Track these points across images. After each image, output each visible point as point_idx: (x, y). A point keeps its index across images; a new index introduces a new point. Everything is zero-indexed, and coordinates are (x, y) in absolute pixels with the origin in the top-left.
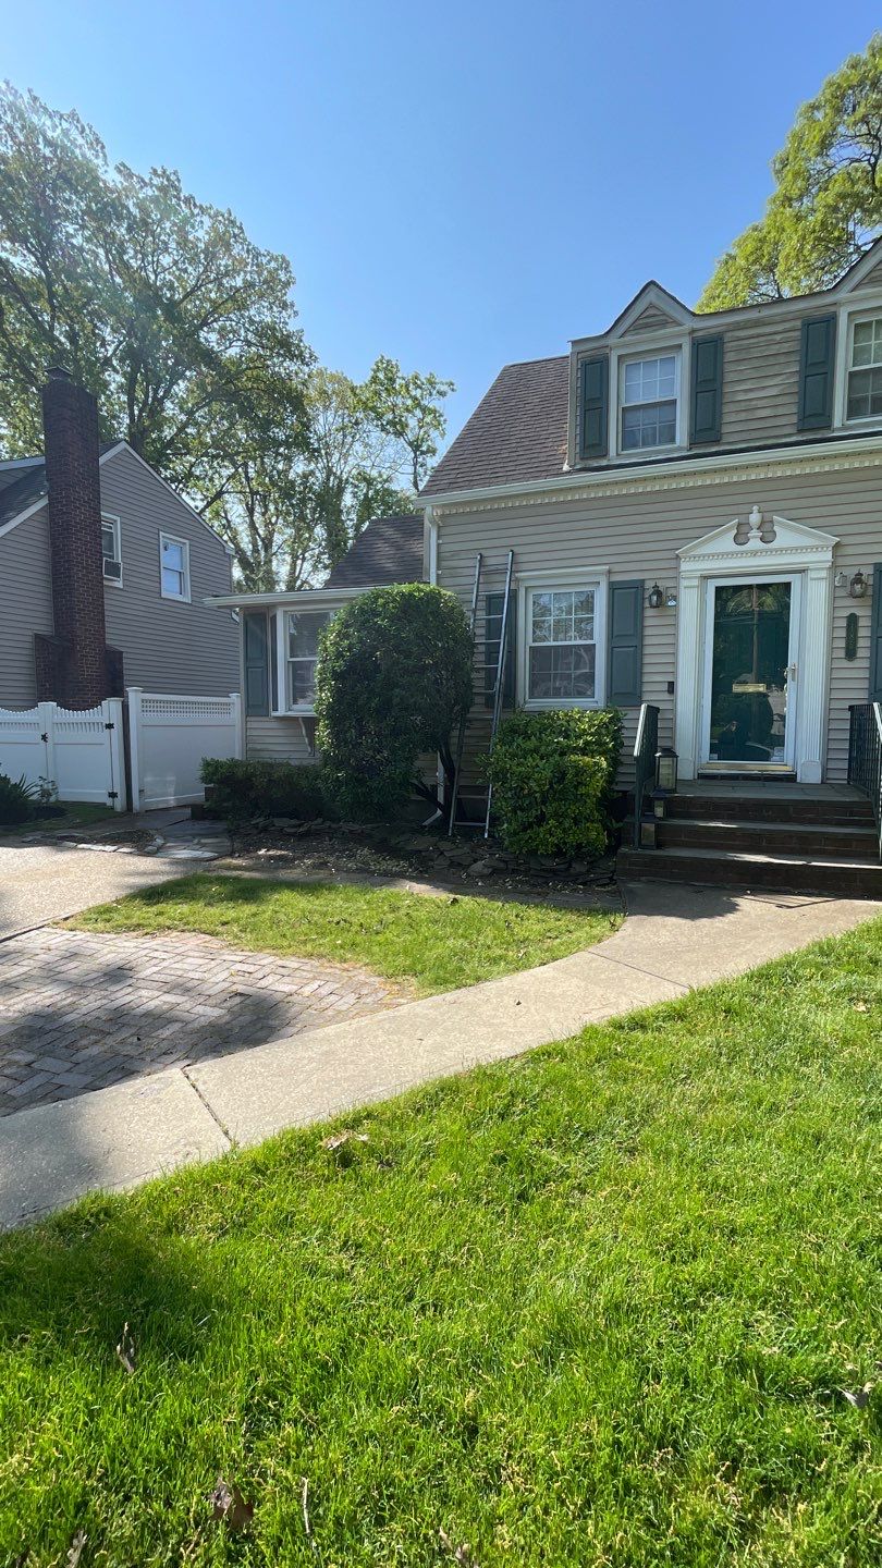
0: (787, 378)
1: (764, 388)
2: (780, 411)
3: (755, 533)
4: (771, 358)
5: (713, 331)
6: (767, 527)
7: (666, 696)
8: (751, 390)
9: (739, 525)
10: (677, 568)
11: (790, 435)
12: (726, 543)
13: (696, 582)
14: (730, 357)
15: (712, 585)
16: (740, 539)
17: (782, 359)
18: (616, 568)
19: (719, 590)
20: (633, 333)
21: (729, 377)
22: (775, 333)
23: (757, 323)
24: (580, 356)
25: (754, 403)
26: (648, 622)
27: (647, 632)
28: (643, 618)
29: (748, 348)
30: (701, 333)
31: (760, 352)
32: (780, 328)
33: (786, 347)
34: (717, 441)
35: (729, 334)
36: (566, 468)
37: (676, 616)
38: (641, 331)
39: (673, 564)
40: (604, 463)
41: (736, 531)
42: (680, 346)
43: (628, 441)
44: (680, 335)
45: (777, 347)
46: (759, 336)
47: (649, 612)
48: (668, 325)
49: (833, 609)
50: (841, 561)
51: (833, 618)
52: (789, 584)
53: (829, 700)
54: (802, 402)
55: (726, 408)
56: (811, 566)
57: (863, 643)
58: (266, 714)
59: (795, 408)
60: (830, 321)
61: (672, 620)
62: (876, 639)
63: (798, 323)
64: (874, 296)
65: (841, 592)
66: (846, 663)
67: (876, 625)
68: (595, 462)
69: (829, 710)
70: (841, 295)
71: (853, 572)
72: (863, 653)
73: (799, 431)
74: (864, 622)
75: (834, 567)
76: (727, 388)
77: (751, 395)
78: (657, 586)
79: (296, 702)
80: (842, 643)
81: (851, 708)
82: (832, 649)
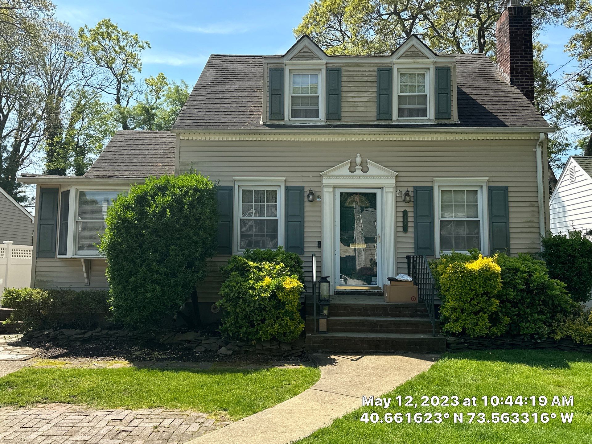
0: (372, 94)
1: (361, 97)
2: (369, 109)
3: (358, 167)
4: (364, 83)
5: (337, 65)
6: (364, 164)
7: (317, 249)
8: (355, 97)
9: (351, 162)
10: (321, 182)
11: (374, 121)
12: (345, 170)
13: (331, 190)
14: (344, 79)
15: (339, 191)
16: (352, 169)
17: (369, 84)
18: (289, 179)
19: (341, 194)
20: (297, 59)
21: (344, 89)
22: (366, 71)
23: (357, 65)
24: (269, 65)
25: (356, 103)
26: (306, 209)
27: (306, 214)
28: (304, 207)
29: (353, 76)
30: (331, 65)
31: (358, 79)
32: (367, 69)
33: (370, 79)
34: (339, 120)
35: (344, 68)
36: (261, 123)
37: (321, 206)
38: (300, 59)
39: (319, 179)
40: (282, 123)
41: (349, 165)
42: (321, 70)
43: (295, 114)
44: (321, 65)
45: (366, 78)
46: (358, 71)
47: (307, 204)
48: (314, 58)
49: (396, 207)
50: (399, 184)
51: (397, 212)
52: (375, 194)
53: (397, 253)
54: (379, 106)
55: (343, 104)
56: (386, 185)
57: (411, 225)
58: (54, 257)
59: (375, 109)
60: (389, 71)
61: (318, 209)
62: (416, 223)
63: (376, 69)
64: (407, 63)
65: (399, 199)
66: (403, 235)
67: (416, 216)
68: (277, 123)
69: (397, 258)
70: (394, 59)
71: (404, 190)
72: (411, 230)
73: (378, 120)
74: (411, 215)
75: (396, 187)
76: (344, 94)
77: (355, 99)
78: (311, 190)
79: (80, 249)
80: (401, 225)
81: (408, 257)
82: (396, 227)
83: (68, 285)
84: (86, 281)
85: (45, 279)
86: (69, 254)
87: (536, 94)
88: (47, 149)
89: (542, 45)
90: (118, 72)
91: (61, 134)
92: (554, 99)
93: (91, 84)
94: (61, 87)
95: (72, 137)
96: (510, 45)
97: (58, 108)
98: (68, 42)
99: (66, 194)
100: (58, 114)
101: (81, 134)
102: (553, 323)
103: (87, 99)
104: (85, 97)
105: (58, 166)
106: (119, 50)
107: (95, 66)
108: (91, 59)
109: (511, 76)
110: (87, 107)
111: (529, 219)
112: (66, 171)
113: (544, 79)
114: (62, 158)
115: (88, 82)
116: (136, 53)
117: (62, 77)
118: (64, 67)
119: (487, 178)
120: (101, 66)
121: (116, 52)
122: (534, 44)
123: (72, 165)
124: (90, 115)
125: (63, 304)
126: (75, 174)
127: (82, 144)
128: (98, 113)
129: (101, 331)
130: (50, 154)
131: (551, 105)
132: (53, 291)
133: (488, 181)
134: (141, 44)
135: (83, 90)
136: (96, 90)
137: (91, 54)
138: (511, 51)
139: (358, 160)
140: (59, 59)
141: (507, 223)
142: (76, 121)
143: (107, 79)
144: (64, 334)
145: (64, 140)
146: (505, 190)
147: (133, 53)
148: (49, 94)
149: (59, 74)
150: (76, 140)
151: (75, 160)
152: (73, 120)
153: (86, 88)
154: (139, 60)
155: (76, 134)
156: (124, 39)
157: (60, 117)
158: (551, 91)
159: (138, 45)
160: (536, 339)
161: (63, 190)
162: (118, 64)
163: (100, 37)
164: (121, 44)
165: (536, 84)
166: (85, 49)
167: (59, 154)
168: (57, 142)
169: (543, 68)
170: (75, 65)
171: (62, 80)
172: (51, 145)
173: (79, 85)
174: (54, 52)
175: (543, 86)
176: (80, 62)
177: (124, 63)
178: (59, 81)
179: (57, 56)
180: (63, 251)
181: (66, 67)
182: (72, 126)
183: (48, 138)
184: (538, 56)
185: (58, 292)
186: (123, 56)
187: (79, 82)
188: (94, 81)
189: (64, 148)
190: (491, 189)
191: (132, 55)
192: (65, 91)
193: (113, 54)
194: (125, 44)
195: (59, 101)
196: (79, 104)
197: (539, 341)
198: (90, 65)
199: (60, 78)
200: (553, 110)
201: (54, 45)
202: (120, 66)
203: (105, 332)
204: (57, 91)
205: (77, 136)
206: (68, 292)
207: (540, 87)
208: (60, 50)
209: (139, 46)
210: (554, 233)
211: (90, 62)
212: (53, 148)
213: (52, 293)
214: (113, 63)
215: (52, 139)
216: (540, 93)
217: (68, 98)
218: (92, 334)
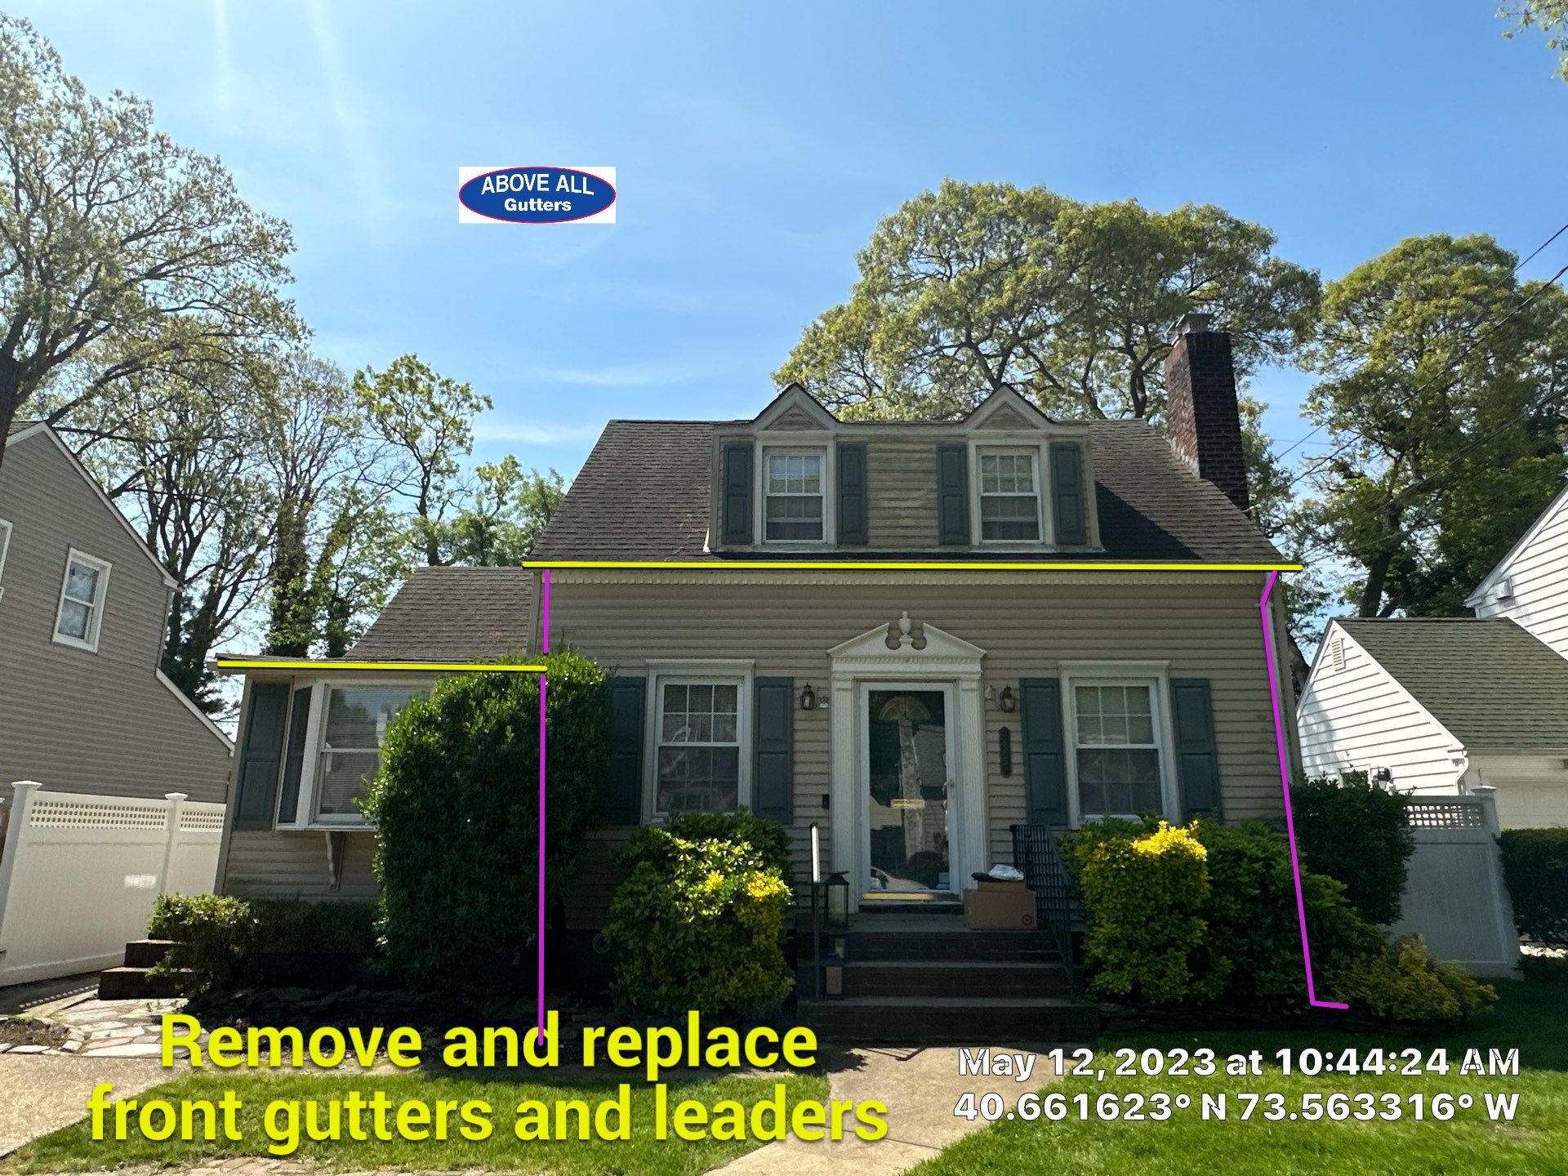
0: (927, 494)
1: (904, 499)
2: (923, 523)
3: (905, 639)
4: (912, 473)
5: (858, 439)
6: (917, 633)
7: (822, 812)
8: (894, 499)
9: (890, 629)
10: (828, 668)
11: (934, 546)
12: (878, 645)
13: (849, 685)
14: (872, 465)
15: (866, 688)
16: (892, 643)
17: (921, 476)
18: (763, 662)
19: (872, 694)
20: (780, 427)
21: (873, 484)
22: (915, 452)
23: (896, 440)
24: (723, 439)
25: (898, 512)
26: (798, 725)
27: (797, 736)
28: (792, 721)
29: (888, 460)
30: (845, 440)
31: (899, 466)
32: (917, 448)
33: (925, 466)
34: (865, 543)
35: (871, 445)
36: (706, 549)
37: (828, 720)
38: (786, 427)
39: (822, 663)
40: (748, 549)
41: (886, 635)
42: (825, 448)
43: (773, 531)
44: (827, 438)
45: (916, 464)
46: (898, 451)
47: (799, 714)
48: (812, 427)
49: (986, 722)
50: (990, 674)
51: (986, 732)
52: (942, 693)
53: (990, 819)
54: (943, 518)
55: (872, 513)
56: (962, 676)
57: (1017, 758)
58: (270, 828)
59: (935, 523)
60: (962, 450)
61: (824, 725)
62: (1028, 755)
63: (934, 447)
64: (995, 436)
65: (991, 705)
66: (1002, 780)
67: (1027, 741)
68: (737, 549)
69: (990, 831)
70: (968, 429)
71: (1002, 685)
72: (1017, 769)
73: (942, 544)
74: (1016, 737)
75: (983, 680)
76: (871, 495)
77: (894, 504)
78: (808, 686)
79: (324, 811)
80: (997, 758)
81: (1013, 829)
82: (987, 764)
83: (293, 890)
84: (332, 880)
85: (245, 877)
86: (301, 823)
87: (1252, 496)
88: (272, 605)
89: (1257, 404)
90: (425, 454)
91: (303, 574)
92: (1289, 506)
93: (371, 478)
94: (311, 482)
95: (326, 581)
96: (1194, 403)
97: (301, 523)
98: (333, 398)
99: (305, 696)
100: (300, 535)
101: (345, 575)
102: (1326, 970)
103: (361, 507)
104: (357, 502)
105: (293, 638)
106: (431, 413)
107: (380, 443)
108: (375, 428)
109: (1200, 462)
110: (359, 520)
111: (1256, 748)
112: (307, 648)
113: (1265, 468)
114: (302, 622)
115: (366, 473)
116: (464, 417)
117: (315, 462)
118: (320, 443)
119: (1166, 662)
120: (392, 442)
121: (424, 416)
122: (1241, 402)
123: (322, 637)
124: (364, 538)
125: (280, 931)
126: (326, 654)
127: (343, 595)
128: (380, 532)
129: (356, 993)
130: (279, 615)
131: (1284, 517)
132: (260, 903)
133: (1169, 669)
134: (474, 401)
135: (353, 487)
136: (379, 488)
137: (374, 421)
138: (1195, 414)
139: (905, 624)
140: (312, 430)
141: (1213, 754)
142: (335, 549)
143: (404, 466)
144: (276, 999)
145: (309, 587)
146: (1205, 685)
147: (458, 419)
148: (287, 496)
149: (309, 458)
150: (333, 586)
151: (328, 627)
152: (331, 546)
153: (361, 485)
154: (469, 430)
155: (333, 575)
156: (443, 392)
157: (305, 542)
158: (1283, 491)
159: (468, 404)
160: (1291, 1008)
161: (298, 686)
162: (427, 439)
163: (394, 389)
164: (436, 401)
165: (1252, 477)
166: (364, 411)
167: (296, 615)
168: (293, 590)
169: (1262, 448)
170: (342, 441)
171: (314, 470)
172: (281, 596)
173: (346, 478)
174: (303, 416)
175: (1265, 480)
176: (351, 435)
177: (438, 438)
178: (308, 471)
179: (309, 423)
180: (289, 816)
181: (324, 446)
182: (326, 558)
183: (277, 583)
184: (1250, 423)
185: (271, 905)
186: (438, 424)
187: (347, 473)
188: (377, 471)
189: (307, 603)
190: (1175, 686)
191: (456, 422)
192: (318, 490)
193: (418, 420)
194: (443, 402)
195: (304, 510)
196: (344, 516)
197: (1298, 1012)
198: (371, 438)
199: (310, 466)
200: (1289, 527)
201: (304, 403)
202: (430, 442)
203: (365, 993)
204: (302, 492)
205: (335, 579)
206: (292, 905)
207: (1259, 483)
208: (315, 413)
209: (471, 406)
210: (1311, 775)
211: (373, 434)
212: (285, 602)
213: (258, 905)
214: (417, 437)
215: (285, 586)
216: (1261, 494)
217: (323, 504)
218: (336, 1000)
